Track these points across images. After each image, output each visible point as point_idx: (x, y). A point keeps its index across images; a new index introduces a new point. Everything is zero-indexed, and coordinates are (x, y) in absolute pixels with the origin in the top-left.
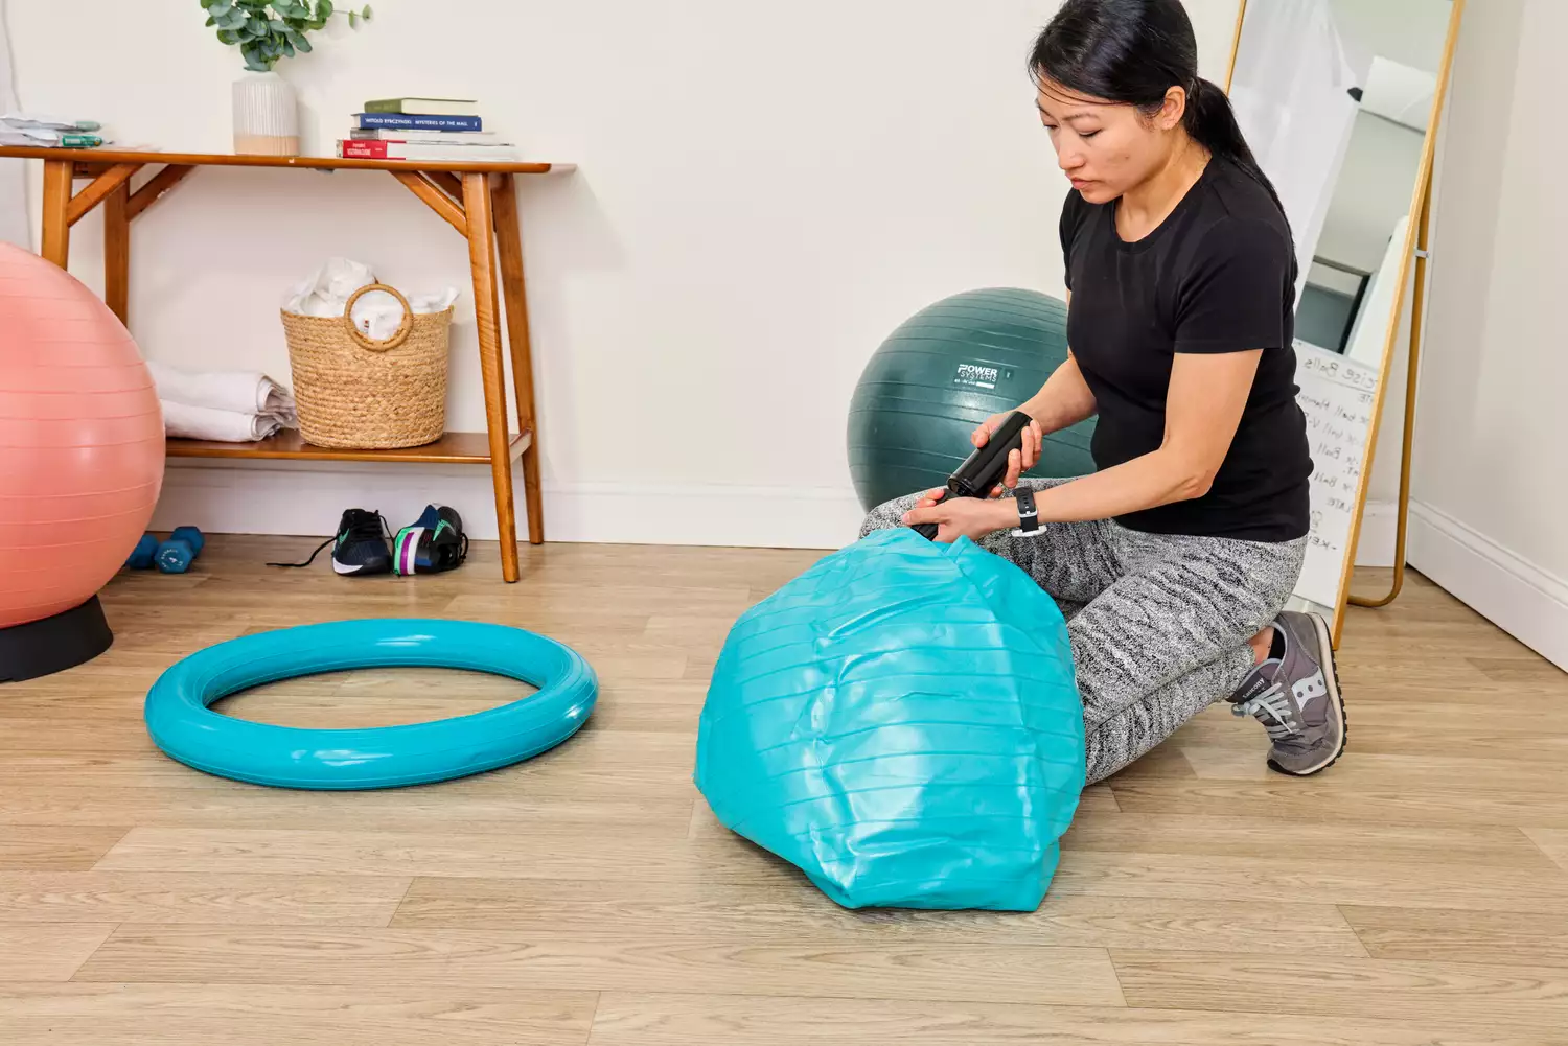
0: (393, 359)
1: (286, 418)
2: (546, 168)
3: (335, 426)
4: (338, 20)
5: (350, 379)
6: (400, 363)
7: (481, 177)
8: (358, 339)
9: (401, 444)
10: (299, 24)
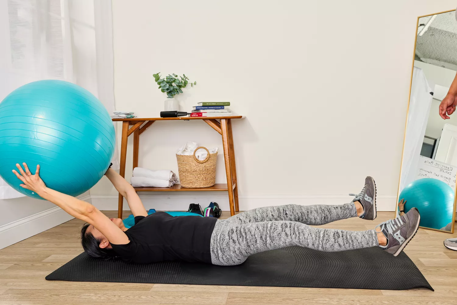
0: (205, 165)
1: (175, 181)
2: (241, 117)
3: (190, 182)
4: (189, 85)
5: (194, 170)
6: (206, 166)
7: (225, 120)
8: (197, 161)
9: (206, 186)
10: (180, 86)
